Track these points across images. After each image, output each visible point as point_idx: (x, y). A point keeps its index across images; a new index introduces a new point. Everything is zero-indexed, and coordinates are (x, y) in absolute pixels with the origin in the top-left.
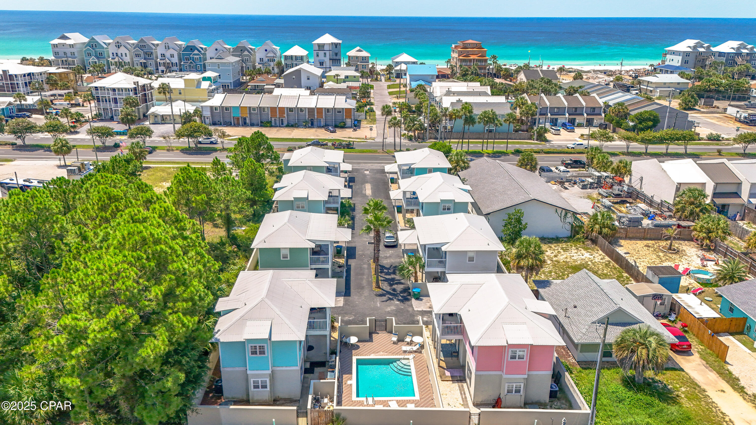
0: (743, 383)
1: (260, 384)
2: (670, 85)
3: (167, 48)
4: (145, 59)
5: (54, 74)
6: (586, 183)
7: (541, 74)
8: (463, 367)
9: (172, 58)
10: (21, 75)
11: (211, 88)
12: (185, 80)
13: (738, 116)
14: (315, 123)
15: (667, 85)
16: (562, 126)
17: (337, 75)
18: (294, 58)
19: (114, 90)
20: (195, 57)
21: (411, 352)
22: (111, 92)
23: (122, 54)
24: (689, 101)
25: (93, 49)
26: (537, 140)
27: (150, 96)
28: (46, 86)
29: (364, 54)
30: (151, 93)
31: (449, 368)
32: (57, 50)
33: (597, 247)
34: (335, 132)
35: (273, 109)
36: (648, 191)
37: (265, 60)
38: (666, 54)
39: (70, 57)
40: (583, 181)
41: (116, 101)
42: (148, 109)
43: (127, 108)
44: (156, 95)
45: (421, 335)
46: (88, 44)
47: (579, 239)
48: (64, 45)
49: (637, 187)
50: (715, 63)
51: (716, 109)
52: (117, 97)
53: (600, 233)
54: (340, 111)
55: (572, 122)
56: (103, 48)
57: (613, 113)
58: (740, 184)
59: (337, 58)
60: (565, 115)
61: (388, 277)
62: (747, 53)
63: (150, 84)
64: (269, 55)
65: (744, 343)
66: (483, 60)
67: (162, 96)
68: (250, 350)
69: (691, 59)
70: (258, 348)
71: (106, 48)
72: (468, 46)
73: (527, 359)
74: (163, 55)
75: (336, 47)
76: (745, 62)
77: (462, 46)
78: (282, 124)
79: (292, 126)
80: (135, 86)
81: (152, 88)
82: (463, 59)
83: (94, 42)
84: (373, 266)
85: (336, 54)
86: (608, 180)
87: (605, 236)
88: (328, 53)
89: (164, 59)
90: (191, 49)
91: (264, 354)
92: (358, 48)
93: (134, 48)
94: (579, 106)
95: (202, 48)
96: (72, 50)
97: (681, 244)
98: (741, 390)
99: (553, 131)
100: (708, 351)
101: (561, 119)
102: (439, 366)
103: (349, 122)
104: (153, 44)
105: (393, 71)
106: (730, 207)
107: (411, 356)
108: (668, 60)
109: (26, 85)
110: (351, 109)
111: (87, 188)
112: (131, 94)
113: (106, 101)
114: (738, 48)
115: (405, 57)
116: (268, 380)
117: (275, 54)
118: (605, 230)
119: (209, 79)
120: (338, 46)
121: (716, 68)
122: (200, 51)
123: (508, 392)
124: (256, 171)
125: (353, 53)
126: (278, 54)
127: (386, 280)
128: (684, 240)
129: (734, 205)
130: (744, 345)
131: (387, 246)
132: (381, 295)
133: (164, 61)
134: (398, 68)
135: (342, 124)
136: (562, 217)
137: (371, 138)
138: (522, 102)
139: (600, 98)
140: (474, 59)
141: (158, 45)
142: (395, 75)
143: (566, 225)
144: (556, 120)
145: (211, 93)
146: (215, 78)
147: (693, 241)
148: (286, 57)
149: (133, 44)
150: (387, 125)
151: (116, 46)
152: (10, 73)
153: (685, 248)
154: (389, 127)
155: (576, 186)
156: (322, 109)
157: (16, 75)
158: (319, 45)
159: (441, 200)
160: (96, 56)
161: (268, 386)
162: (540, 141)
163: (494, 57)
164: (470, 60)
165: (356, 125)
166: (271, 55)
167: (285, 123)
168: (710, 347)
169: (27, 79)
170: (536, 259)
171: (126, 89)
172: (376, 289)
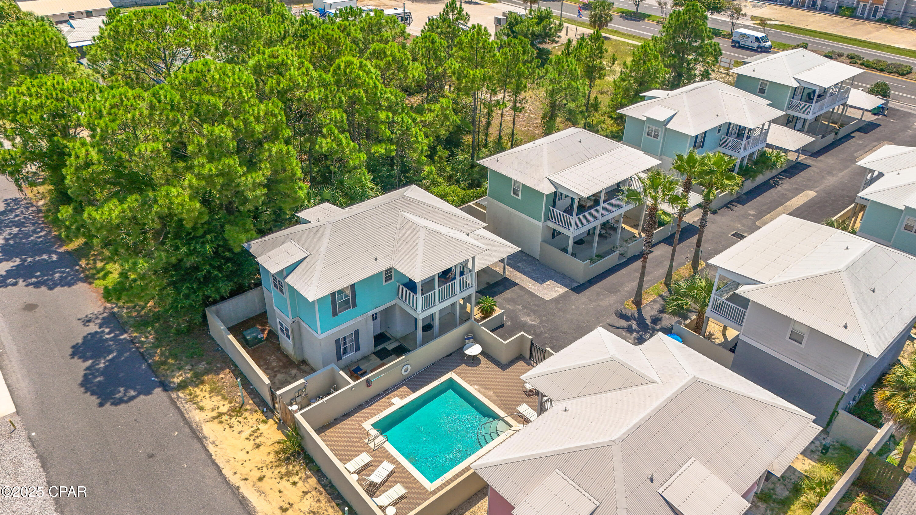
1: (285, 330)
68: (272, 280)
70: (278, 281)
78: (874, 16)
91: (283, 293)
116: (290, 329)
132: (623, 316)
159: (906, 208)
161: (291, 340)
167: (879, 15)
172: (632, 304)
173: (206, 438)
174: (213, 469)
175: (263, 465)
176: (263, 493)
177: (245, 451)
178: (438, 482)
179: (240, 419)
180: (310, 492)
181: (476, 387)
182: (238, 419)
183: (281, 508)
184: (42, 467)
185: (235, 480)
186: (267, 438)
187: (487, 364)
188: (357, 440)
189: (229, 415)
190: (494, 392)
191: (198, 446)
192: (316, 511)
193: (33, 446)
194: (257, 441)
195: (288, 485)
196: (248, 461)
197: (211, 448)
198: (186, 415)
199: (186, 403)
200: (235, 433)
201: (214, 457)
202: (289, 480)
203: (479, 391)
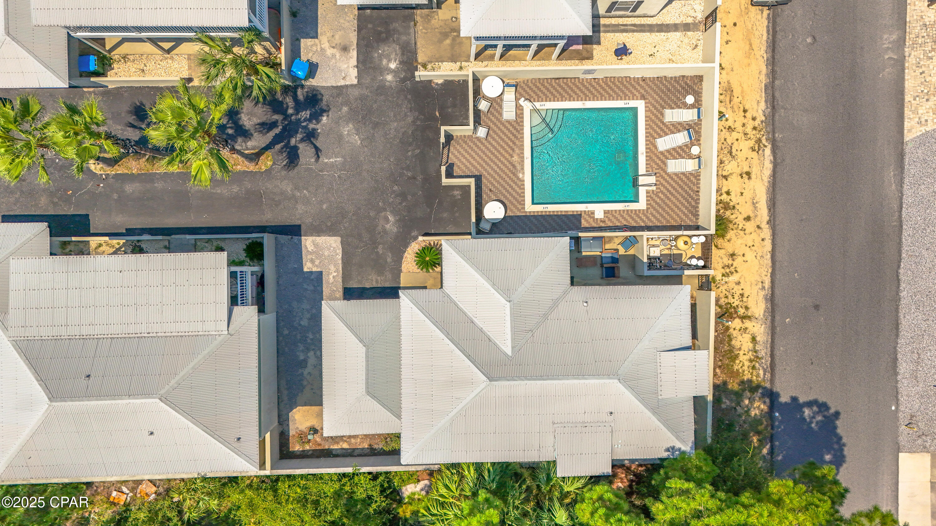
172: (260, 162)
173: (766, 299)
174: (779, 256)
175: (739, 231)
176: (753, 203)
177: (744, 259)
178: (632, 104)
179: (731, 300)
180: (722, 175)
181: (521, 176)
182: (732, 300)
183: (749, 178)
184: (897, 359)
185: (767, 233)
186: (721, 258)
187: (487, 195)
188: (660, 195)
189: (736, 312)
190: (512, 157)
191: (777, 292)
192: (729, 155)
193: (897, 393)
194: (730, 262)
195: (733, 196)
196: (748, 245)
197: (767, 284)
198: (770, 340)
199: (762, 358)
200: (742, 286)
201: (770, 271)
202: (730, 200)
203: (523, 169)
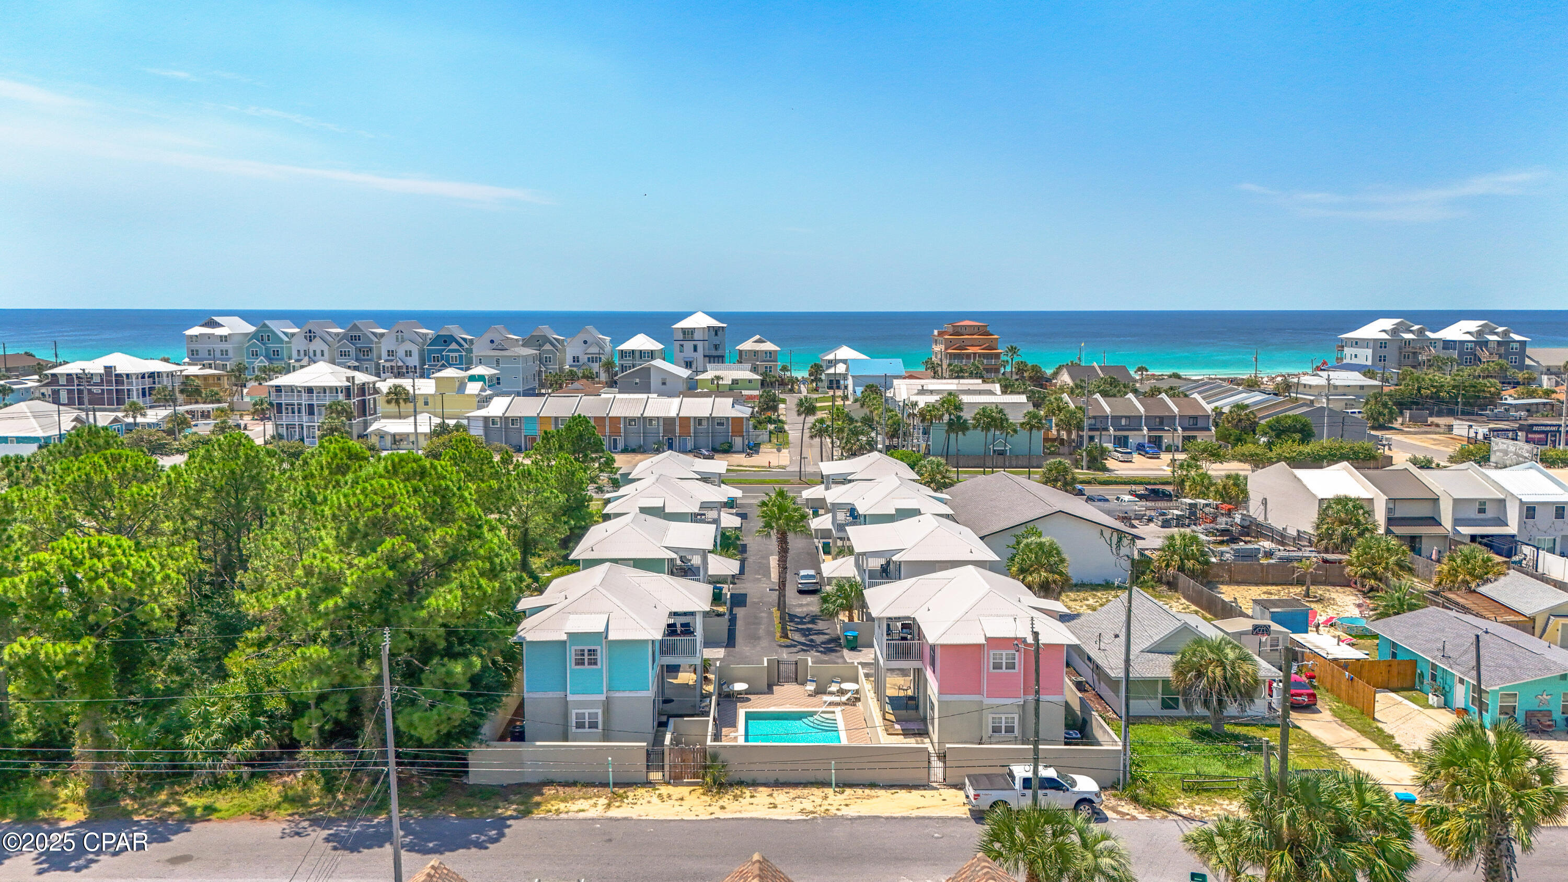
0: (1398, 740)
1: (587, 720)
2: (1347, 390)
3: (401, 340)
4: (357, 360)
5: (196, 376)
6: (1169, 517)
7: (1100, 372)
8: (924, 720)
9: (409, 358)
10: (137, 375)
11: (484, 394)
12: (437, 379)
13: (1472, 435)
14: (676, 443)
15: (1340, 391)
16: (1138, 449)
17: (718, 378)
18: (637, 355)
19: (310, 390)
20: (451, 354)
21: (838, 704)
22: (305, 396)
23: (315, 351)
24: (1380, 414)
25: (264, 344)
26: (1089, 468)
27: (372, 406)
28: (180, 397)
29: (769, 346)
30: (375, 399)
31: (898, 721)
32: (194, 346)
33: (1176, 594)
34: (713, 458)
35: (600, 420)
36: (1276, 521)
37: (583, 359)
38: (1343, 347)
39: (219, 359)
40: (1164, 514)
41: (311, 410)
42: (366, 425)
43: (332, 418)
44: (382, 407)
45: (856, 681)
46: (254, 336)
47: (1145, 582)
48: (209, 336)
49: (1261, 519)
50: (1437, 358)
51: (1433, 429)
52: (315, 403)
53: (1181, 569)
54: (721, 422)
55: (1156, 442)
56: (281, 341)
57: (1229, 422)
58: (1436, 501)
59: (719, 353)
60: (1142, 430)
61: (800, 626)
62: (1498, 342)
63: (374, 383)
64: (589, 351)
65: (1413, 700)
66: (992, 354)
67: (393, 408)
68: (574, 657)
69: (1392, 353)
70: (586, 653)
71: (287, 343)
72: (963, 331)
73: (1020, 669)
74: (391, 353)
75: (716, 334)
76: (1496, 358)
77: (951, 330)
78: (615, 448)
79: (634, 451)
80: (349, 384)
81: (376, 391)
82: (955, 354)
83: (265, 332)
84: (776, 614)
85: (716, 347)
86: (1207, 510)
87: (1192, 574)
88: (700, 346)
89: (392, 360)
90: (445, 341)
91: (595, 664)
92: (757, 337)
93: (339, 342)
94: (1167, 414)
95: (465, 340)
96: (224, 346)
97: (1329, 591)
98: (1396, 749)
99: (1119, 455)
100: (1348, 707)
101: (1134, 438)
102: (884, 719)
103: (738, 441)
104: (374, 334)
105: (823, 377)
106: (1424, 541)
107: (838, 709)
108: (1348, 356)
109: (144, 395)
110: (742, 418)
111: (306, 458)
112: (341, 397)
113: (293, 413)
114: (1480, 333)
115: (845, 352)
116: (600, 712)
117: (602, 348)
118: (1189, 564)
119: (481, 378)
120: (719, 333)
121: (1440, 369)
122: (460, 345)
123: (993, 732)
124: (573, 474)
125: (748, 345)
126: (608, 348)
127: (798, 630)
128: (1334, 585)
129: (1431, 537)
130: (1413, 702)
131: (801, 592)
132: (787, 646)
133: (393, 364)
134: (832, 371)
135: (726, 447)
136: (1114, 546)
137: (779, 467)
138: (1058, 407)
139: (1208, 403)
140: (975, 354)
141: (382, 335)
142: (826, 384)
143: (1122, 561)
144: (1126, 438)
145: (484, 401)
146: (491, 377)
147: (1349, 586)
148: (623, 354)
149: (337, 334)
150: (807, 433)
151: (306, 337)
152: (117, 372)
153: (1334, 595)
154: (812, 437)
155: (1152, 525)
156: (689, 418)
157: (128, 375)
158: (684, 331)
159: (897, 510)
160: (267, 357)
161: (600, 726)
162: (1095, 470)
163: (1013, 350)
164: (968, 356)
165: (753, 448)
166: (594, 350)
167: (621, 446)
168: (1351, 703)
169: (148, 383)
170: (1053, 572)
171: (331, 388)
176: (740, 811)
177: (677, 806)
183: (770, 808)
186: (679, 793)
194: (674, 798)
196: (692, 808)
202: (745, 798)
